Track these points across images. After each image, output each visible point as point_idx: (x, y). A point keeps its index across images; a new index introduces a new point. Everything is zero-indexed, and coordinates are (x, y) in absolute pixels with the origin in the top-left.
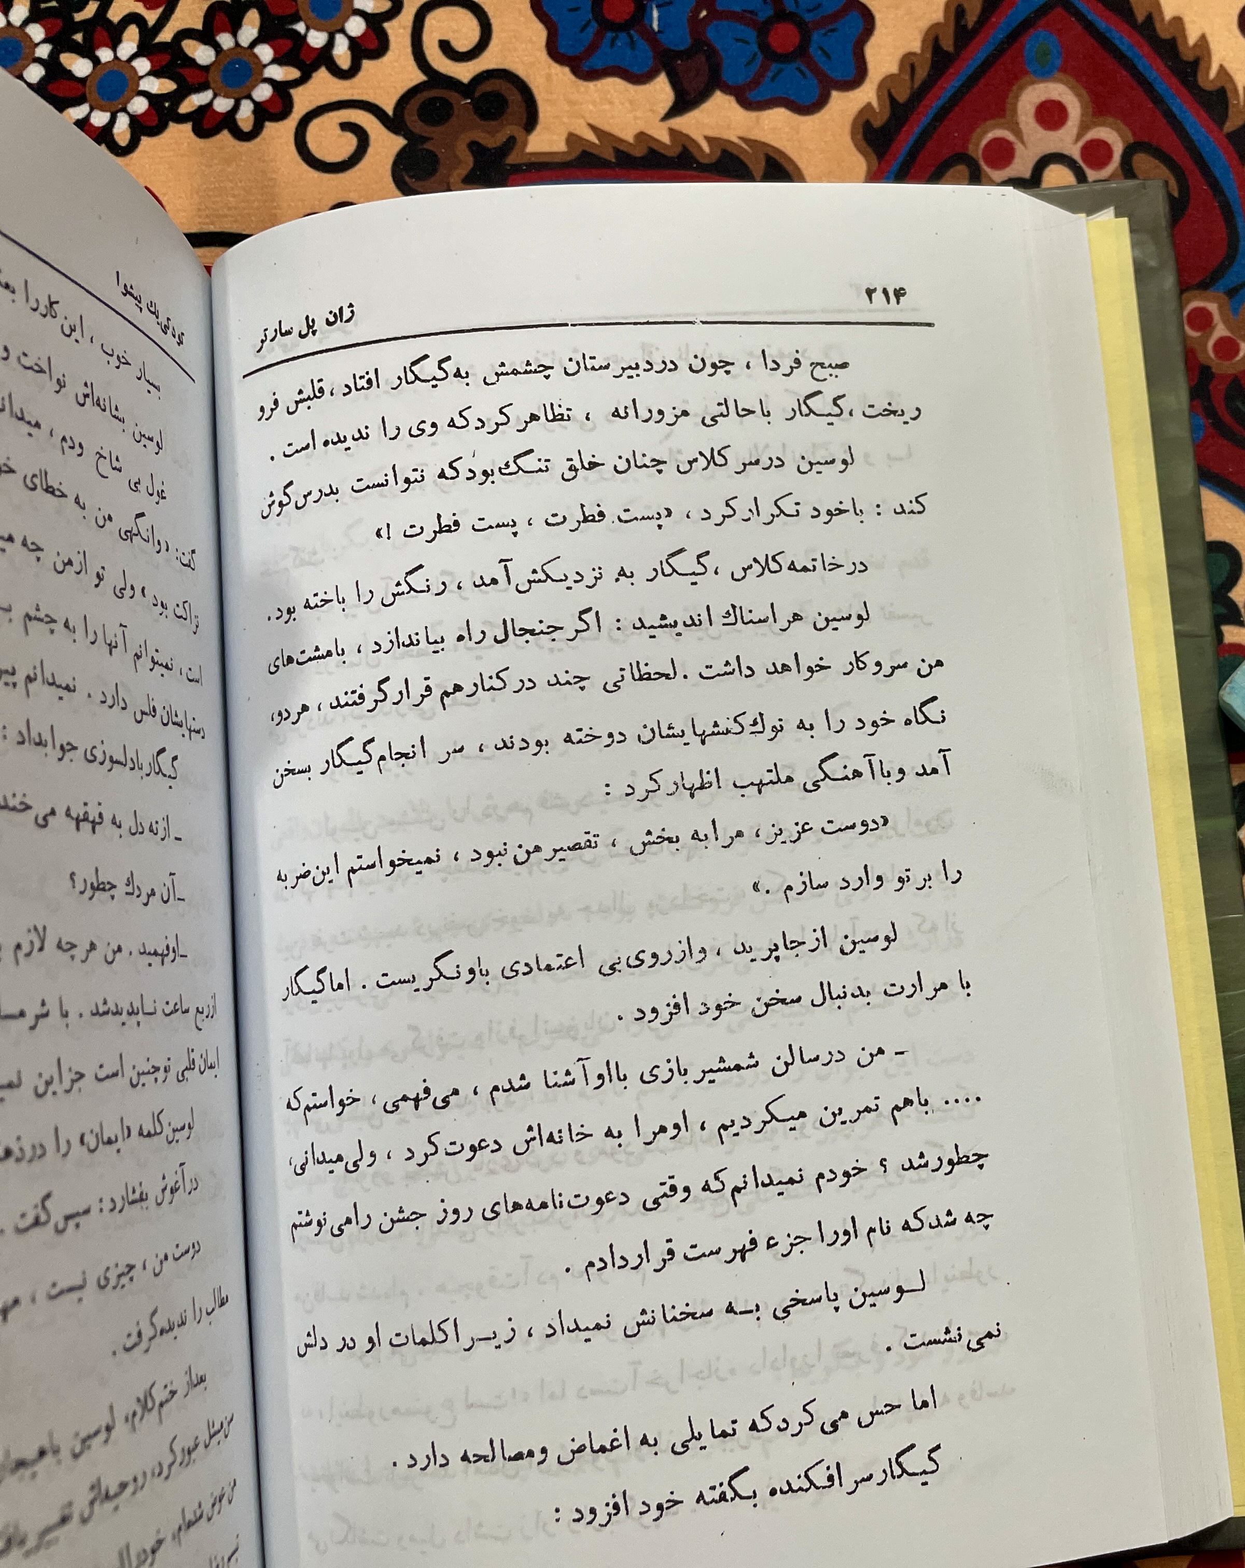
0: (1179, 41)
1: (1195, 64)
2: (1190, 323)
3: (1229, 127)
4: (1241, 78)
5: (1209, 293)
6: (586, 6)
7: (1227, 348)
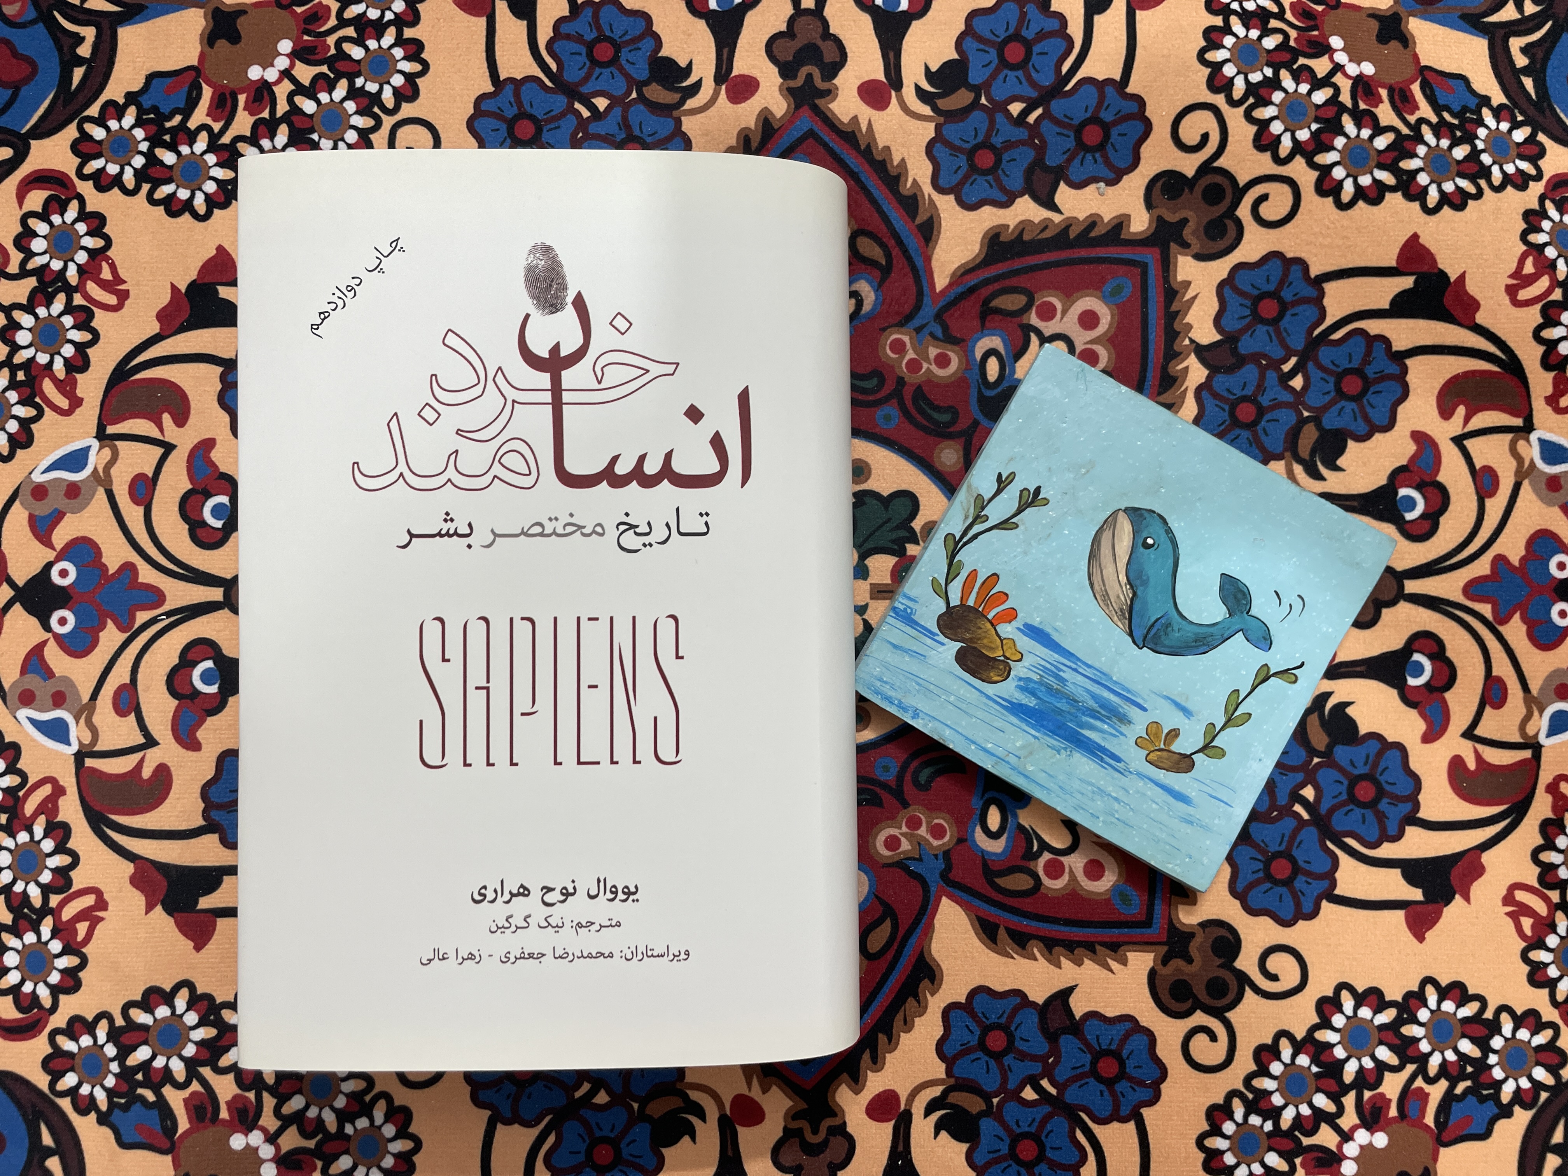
0: (888, 162)
1: (898, 177)
2: (891, 349)
3: (919, 220)
4: (927, 189)
5: (903, 329)
6: (504, 127)
7: (914, 366)
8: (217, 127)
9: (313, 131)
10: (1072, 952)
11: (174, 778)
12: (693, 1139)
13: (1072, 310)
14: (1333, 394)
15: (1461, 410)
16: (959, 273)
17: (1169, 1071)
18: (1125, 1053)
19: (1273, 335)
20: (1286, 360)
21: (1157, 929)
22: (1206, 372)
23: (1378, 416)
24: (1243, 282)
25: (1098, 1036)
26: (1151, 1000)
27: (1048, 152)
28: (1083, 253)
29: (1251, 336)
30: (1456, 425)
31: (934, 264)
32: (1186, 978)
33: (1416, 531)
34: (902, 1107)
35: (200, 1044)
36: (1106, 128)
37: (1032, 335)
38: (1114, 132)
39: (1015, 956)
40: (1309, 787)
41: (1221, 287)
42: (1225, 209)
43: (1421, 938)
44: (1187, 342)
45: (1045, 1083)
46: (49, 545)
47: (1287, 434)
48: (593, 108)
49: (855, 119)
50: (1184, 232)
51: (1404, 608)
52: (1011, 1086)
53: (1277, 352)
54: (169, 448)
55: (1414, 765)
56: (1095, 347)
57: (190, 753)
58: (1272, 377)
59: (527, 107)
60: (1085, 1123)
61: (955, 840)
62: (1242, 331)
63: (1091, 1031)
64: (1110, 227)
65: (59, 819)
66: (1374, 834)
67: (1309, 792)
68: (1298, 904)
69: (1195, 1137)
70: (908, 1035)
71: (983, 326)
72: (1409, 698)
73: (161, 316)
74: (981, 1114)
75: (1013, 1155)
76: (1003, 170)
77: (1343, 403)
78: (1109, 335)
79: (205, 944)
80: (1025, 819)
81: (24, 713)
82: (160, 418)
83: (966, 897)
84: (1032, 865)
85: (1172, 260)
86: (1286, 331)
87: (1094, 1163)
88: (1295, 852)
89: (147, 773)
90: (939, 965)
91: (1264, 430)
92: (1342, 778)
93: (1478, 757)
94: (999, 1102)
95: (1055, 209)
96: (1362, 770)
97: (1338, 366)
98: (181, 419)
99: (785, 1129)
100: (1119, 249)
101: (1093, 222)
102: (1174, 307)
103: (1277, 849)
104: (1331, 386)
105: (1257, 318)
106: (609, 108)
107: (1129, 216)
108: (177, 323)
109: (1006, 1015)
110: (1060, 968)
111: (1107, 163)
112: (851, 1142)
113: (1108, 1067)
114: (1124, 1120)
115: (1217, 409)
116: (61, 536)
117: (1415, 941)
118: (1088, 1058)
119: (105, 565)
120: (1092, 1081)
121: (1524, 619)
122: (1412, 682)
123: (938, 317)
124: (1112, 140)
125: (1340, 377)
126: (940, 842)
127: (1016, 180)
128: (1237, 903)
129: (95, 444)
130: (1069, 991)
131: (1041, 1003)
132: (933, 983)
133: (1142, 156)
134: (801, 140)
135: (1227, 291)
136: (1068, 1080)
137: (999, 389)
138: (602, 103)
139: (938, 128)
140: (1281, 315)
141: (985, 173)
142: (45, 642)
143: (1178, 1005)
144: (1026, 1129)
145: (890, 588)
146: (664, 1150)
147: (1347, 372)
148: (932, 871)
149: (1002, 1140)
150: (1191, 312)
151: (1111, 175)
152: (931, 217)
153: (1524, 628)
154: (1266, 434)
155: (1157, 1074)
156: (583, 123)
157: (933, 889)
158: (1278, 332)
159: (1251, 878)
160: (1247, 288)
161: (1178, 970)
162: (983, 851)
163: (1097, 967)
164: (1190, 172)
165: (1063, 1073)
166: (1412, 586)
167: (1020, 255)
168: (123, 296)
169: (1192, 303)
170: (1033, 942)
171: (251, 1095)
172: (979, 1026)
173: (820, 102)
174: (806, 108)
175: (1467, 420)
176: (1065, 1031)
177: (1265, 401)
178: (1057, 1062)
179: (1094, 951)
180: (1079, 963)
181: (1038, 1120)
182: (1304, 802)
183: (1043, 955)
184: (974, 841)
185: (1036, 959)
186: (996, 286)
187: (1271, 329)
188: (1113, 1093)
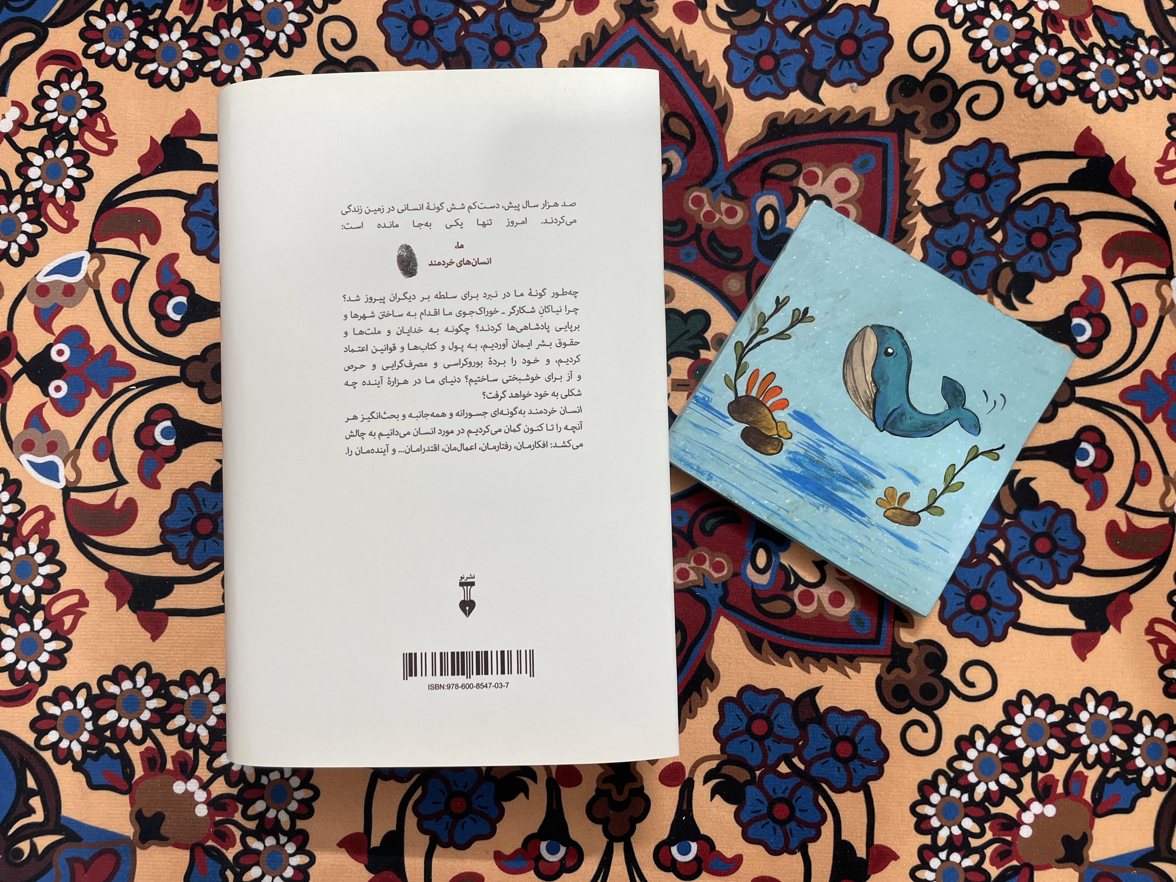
0: (694, 62)
1: (702, 74)
2: (693, 203)
3: (716, 107)
4: (723, 83)
5: (703, 188)
6: (405, 25)
7: (710, 216)
8: (187, 19)
9: (260, 23)
10: (819, 661)
11: (139, 509)
12: (527, 796)
13: (830, 177)
14: (1025, 246)
15: (1120, 261)
16: (746, 147)
17: (891, 754)
18: (857, 739)
19: (981, 200)
20: (990, 220)
21: (883, 646)
22: (930, 227)
23: (1058, 264)
24: (959, 160)
25: (837, 726)
26: (878, 699)
27: (815, 59)
28: (840, 135)
29: (964, 200)
30: (1116, 272)
31: (727, 140)
32: (905, 684)
33: (1085, 351)
34: (687, 776)
35: (153, 711)
36: (859, 42)
37: (800, 195)
38: (865, 45)
39: (775, 663)
40: (1001, 541)
41: (942, 163)
42: (946, 106)
43: (1083, 658)
44: (916, 204)
45: (796, 760)
46: (50, 331)
47: (990, 275)
48: (473, 14)
49: (670, 30)
50: (916, 122)
51: (1074, 407)
52: (770, 761)
53: (984, 214)
54: (143, 260)
55: (1081, 526)
56: (846, 205)
57: (152, 490)
58: (979, 232)
59: (423, 10)
60: (826, 792)
61: (731, 575)
62: (957, 198)
63: (832, 721)
64: (860, 116)
65: (50, 537)
66: (1048, 578)
67: (1000, 545)
68: (991, 629)
69: (909, 805)
70: (692, 721)
71: (763, 188)
72: (1077, 476)
73: (142, 161)
74: (747, 783)
75: (770, 815)
76: (781, 71)
77: (1032, 253)
78: (858, 197)
79: (159, 636)
80: (785, 560)
81: (25, 457)
82: (138, 238)
83: (739, 617)
84: (789, 594)
85: (906, 142)
86: (990, 196)
87: (832, 822)
88: (989, 590)
89: (118, 504)
90: (717, 668)
91: (973, 271)
92: (1025, 535)
93: (1129, 521)
94: (760, 774)
95: (819, 101)
96: (1040, 529)
97: (1029, 226)
98: (154, 239)
99: (597, 790)
100: (866, 133)
101: (847, 112)
102: (907, 177)
103: (976, 587)
104: (1023, 240)
105: (969, 188)
106: (485, 15)
107: (875, 108)
108: (153, 167)
109: (767, 708)
110: (809, 673)
111: (860, 68)
112: (647, 803)
113: (844, 749)
114: (855, 790)
115: (938, 255)
116: (59, 324)
117: (1079, 660)
118: (829, 742)
119: (92, 347)
120: (831, 760)
121: (1165, 419)
122: (1080, 464)
123: (729, 179)
124: (863, 51)
125: (1030, 234)
126: (720, 575)
127: (790, 80)
128: (945, 627)
129: (87, 256)
130: (815, 691)
131: (794, 699)
132: (712, 681)
133: (885, 63)
134: (629, 44)
135: (947, 167)
136: (813, 759)
137: (775, 235)
138: (480, 10)
139: (732, 39)
140: (986, 187)
141: (767, 73)
142: (44, 405)
143: (898, 703)
144: (781, 795)
145: (687, 383)
146: (504, 804)
147: (1036, 230)
148: (713, 596)
149: (762, 803)
150: (920, 181)
151: (863, 78)
152: (726, 105)
153: (1165, 426)
154: (974, 275)
155: (882, 756)
156: (465, 25)
157: (714, 611)
158: (984, 198)
159: (956, 608)
160: (962, 165)
161: (898, 676)
162: (752, 583)
163: (837, 673)
164: (921, 77)
165: (809, 753)
166: (1081, 392)
167: (792, 135)
168: (112, 145)
169: (921, 175)
170: (789, 653)
171: (190, 752)
172: (746, 715)
173: (644, 16)
174: (634, 20)
175: (1124, 268)
176: (812, 721)
177: (973, 250)
178: (805, 745)
179: (835, 661)
180: (824, 670)
181: (790, 788)
182: (997, 552)
183: (796, 663)
184: (746, 575)
185: (791, 666)
186: (774, 158)
187: (979, 196)
188: (848, 770)
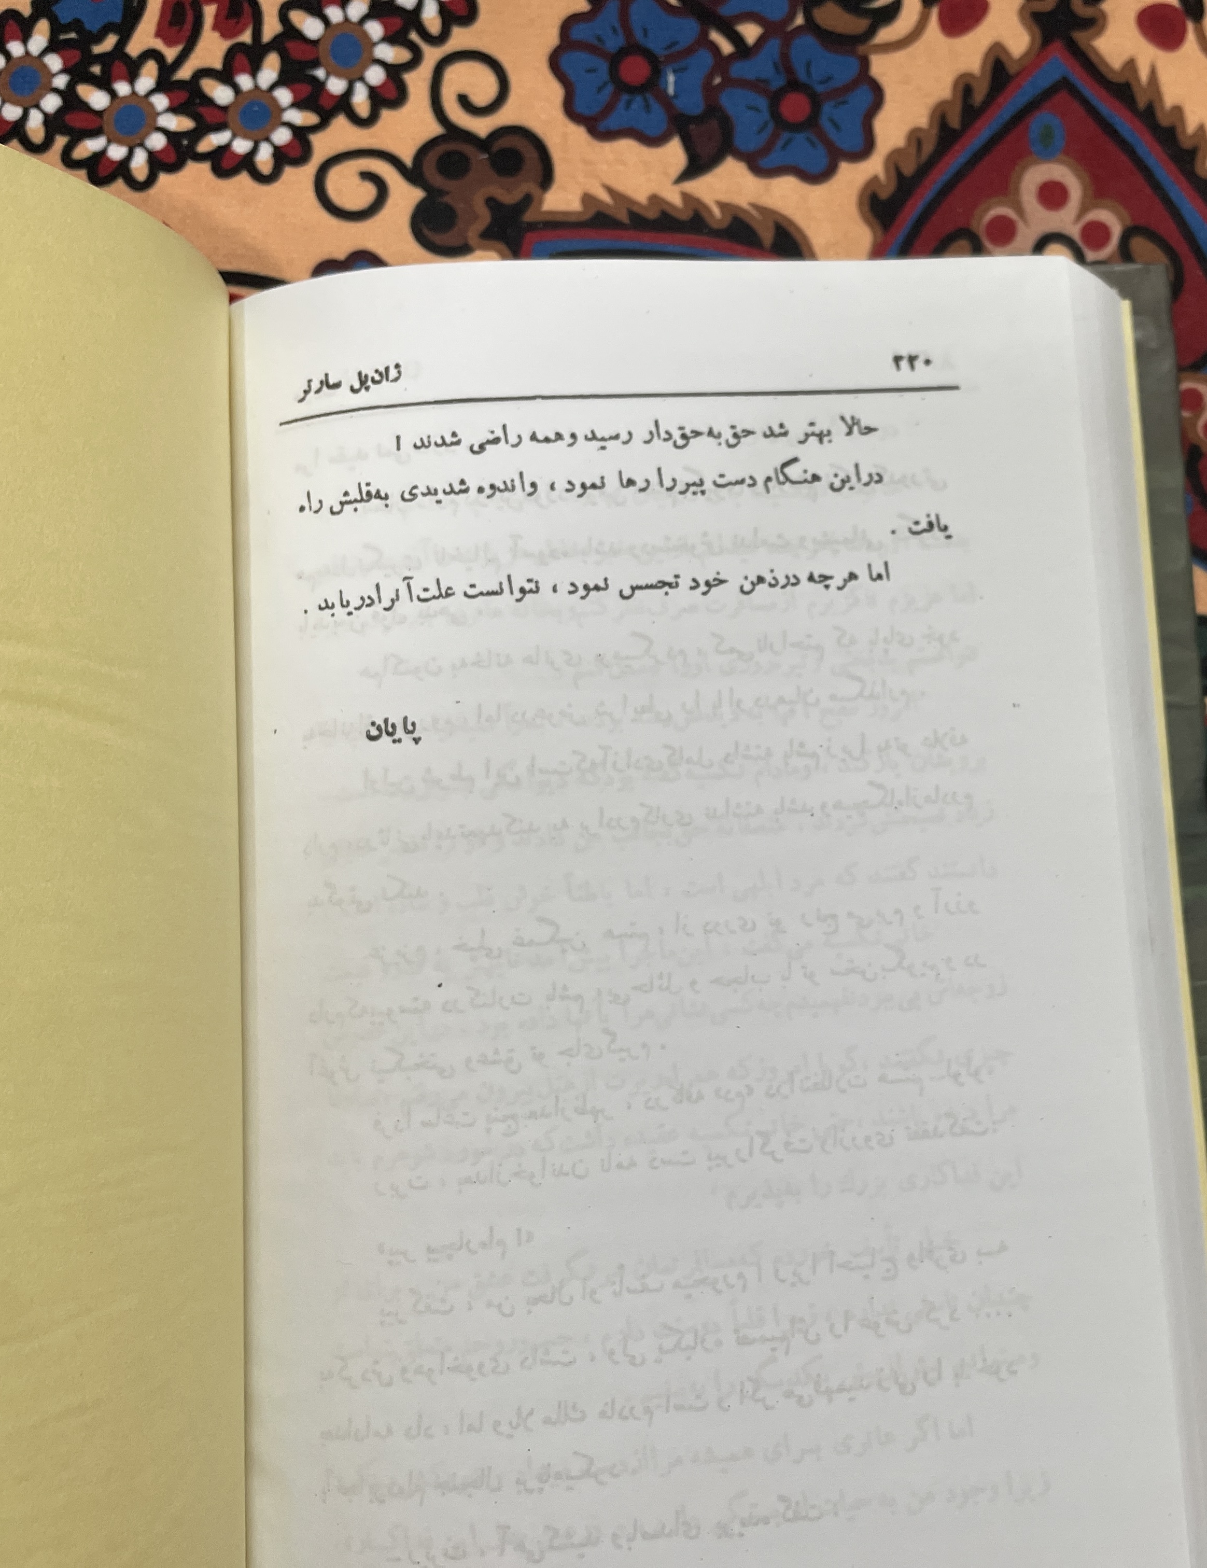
0: (1179, 130)
1: (1193, 153)
6: (603, 67)
8: (171, 54)
9: (316, 64)
48: (736, 39)
49: (1131, 65)
59: (638, 35)
106: (761, 40)
134: (1048, 93)
138: (750, 32)
156: (721, 62)
173: (1079, 36)
174: (1057, 47)
